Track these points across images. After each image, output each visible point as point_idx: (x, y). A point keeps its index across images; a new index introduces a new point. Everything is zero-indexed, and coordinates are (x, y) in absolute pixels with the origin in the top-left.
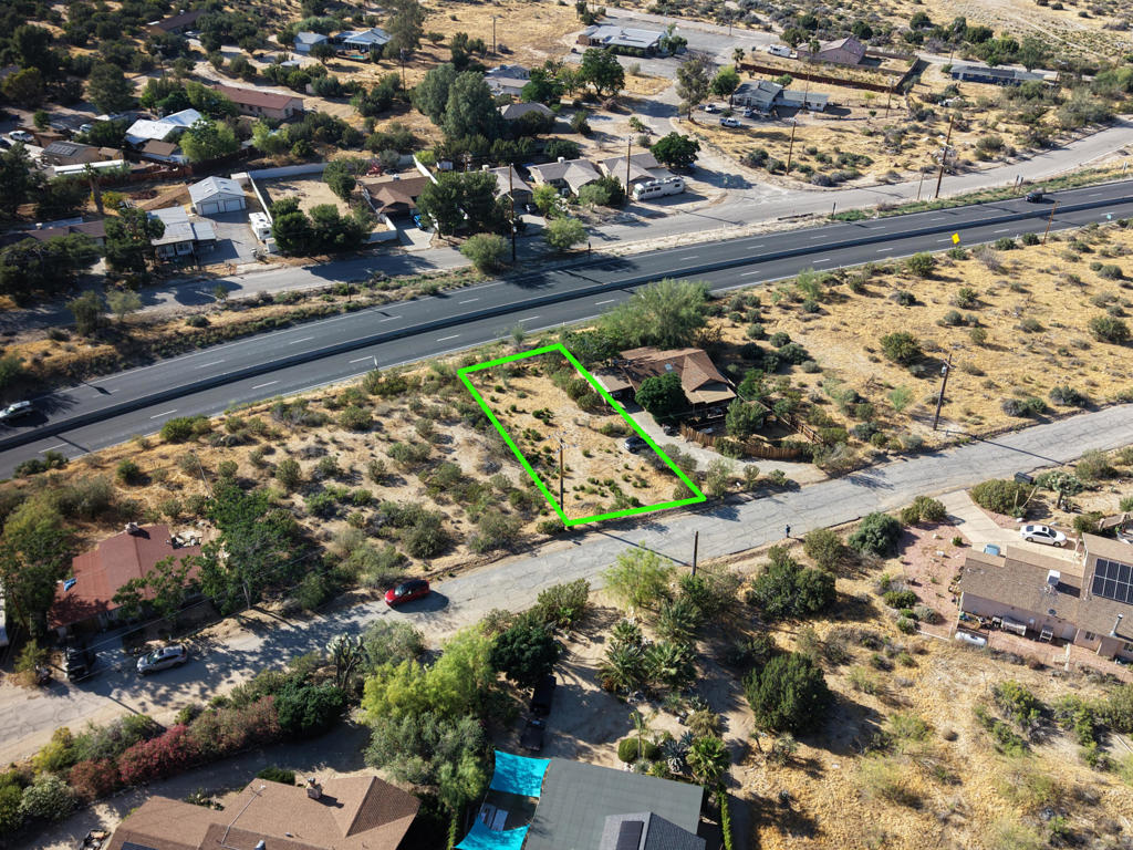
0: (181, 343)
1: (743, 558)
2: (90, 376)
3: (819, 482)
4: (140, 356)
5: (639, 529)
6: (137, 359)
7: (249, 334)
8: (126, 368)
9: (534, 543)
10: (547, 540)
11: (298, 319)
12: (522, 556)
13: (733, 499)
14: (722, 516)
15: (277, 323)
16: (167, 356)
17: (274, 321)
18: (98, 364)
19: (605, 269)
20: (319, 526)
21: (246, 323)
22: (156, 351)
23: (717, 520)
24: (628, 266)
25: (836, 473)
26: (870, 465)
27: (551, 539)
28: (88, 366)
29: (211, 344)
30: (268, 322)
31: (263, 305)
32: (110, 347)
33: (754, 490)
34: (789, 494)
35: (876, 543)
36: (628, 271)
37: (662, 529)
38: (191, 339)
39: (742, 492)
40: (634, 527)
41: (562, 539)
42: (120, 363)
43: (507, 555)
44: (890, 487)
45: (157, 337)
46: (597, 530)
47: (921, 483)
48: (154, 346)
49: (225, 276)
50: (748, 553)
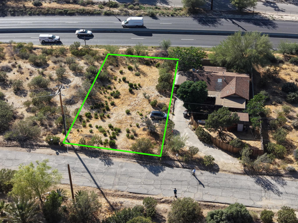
0: (22, 11)
1: (134, 198)
3: (234, 173)
4: (2, 13)
5: (98, 159)
9: (37, 145)
10: (45, 146)
11: (79, 12)
12: (24, 149)
13: (169, 162)
14: (151, 170)
15: (68, 12)
19: (256, 24)
21: (56, 9)
22: (10, 11)
23: (146, 170)
24: (270, 25)
25: (250, 172)
26: (282, 176)
30: (65, 11)
31: (72, 3)
33: (186, 161)
34: (207, 173)
36: (268, 28)
38: (27, 10)
39: (179, 161)
40: (96, 157)
41: (53, 148)
43: (17, 146)
44: (279, 193)
45: (15, 6)
46: (76, 151)
50: (140, 196)
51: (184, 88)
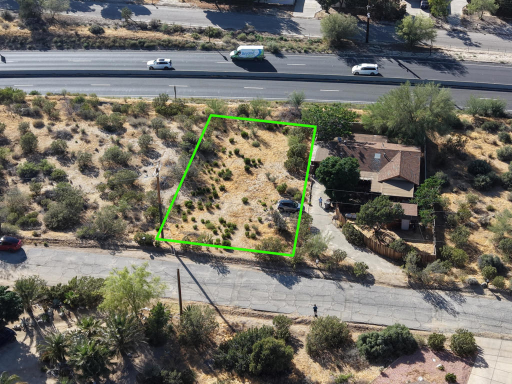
0: (74, 41)
1: (260, 316)
2: (5, 48)
3: (395, 286)
4: (44, 44)
5: (208, 265)
6: (41, 45)
7: (122, 48)
8: (30, 49)
9: (122, 246)
10: (134, 247)
11: (163, 45)
13: (306, 271)
14: (281, 280)
15: (145, 45)
16: (61, 48)
17: (144, 43)
18: (14, 41)
20: (16, 183)
21: (126, 39)
22: (56, 42)
23: (275, 281)
25: (417, 284)
26: (460, 290)
27: (137, 248)
28: (7, 41)
29: (93, 48)
30: (140, 42)
31: (150, 30)
32: (29, 32)
33: (330, 270)
34: (358, 286)
35: (372, 347)
37: (224, 271)
38: (82, 40)
39: (319, 269)
40: (205, 262)
41: (145, 250)
42: (28, 44)
43: (96, 247)
44: (455, 313)
45: (62, 33)
46: (177, 254)
47: (489, 322)
48: (55, 39)
49: (147, 4)
50: (268, 314)
51: (326, 166)
